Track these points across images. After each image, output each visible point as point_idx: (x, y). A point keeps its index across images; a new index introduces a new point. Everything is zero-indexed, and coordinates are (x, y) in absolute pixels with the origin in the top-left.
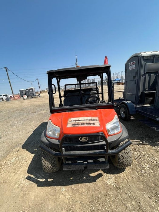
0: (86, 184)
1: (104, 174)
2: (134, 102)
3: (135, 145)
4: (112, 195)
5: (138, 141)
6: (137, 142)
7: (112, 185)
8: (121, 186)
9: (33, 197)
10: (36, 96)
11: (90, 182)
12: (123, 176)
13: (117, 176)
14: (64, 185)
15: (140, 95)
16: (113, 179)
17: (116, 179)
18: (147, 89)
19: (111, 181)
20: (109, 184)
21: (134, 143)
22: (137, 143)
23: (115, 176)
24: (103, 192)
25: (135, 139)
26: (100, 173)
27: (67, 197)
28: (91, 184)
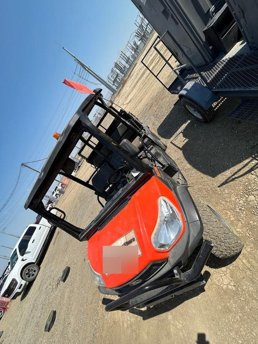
0: (193, 299)
1: (211, 271)
2: (204, 63)
3: (245, 177)
4: (235, 308)
5: (249, 162)
6: (247, 164)
7: (230, 287)
8: (243, 286)
9: (146, 337)
10: (80, 162)
11: (198, 295)
12: (241, 263)
13: (231, 267)
14: (168, 310)
15: (204, 40)
16: (227, 275)
17: (232, 275)
18: (212, 8)
19: (226, 281)
20: (225, 287)
21: (241, 173)
22: (247, 169)
23: (229, 269)
24: (220, 307)
25: (241, 162)
26: (205, 271)
27: (178, 327)
28: (199, 297)
